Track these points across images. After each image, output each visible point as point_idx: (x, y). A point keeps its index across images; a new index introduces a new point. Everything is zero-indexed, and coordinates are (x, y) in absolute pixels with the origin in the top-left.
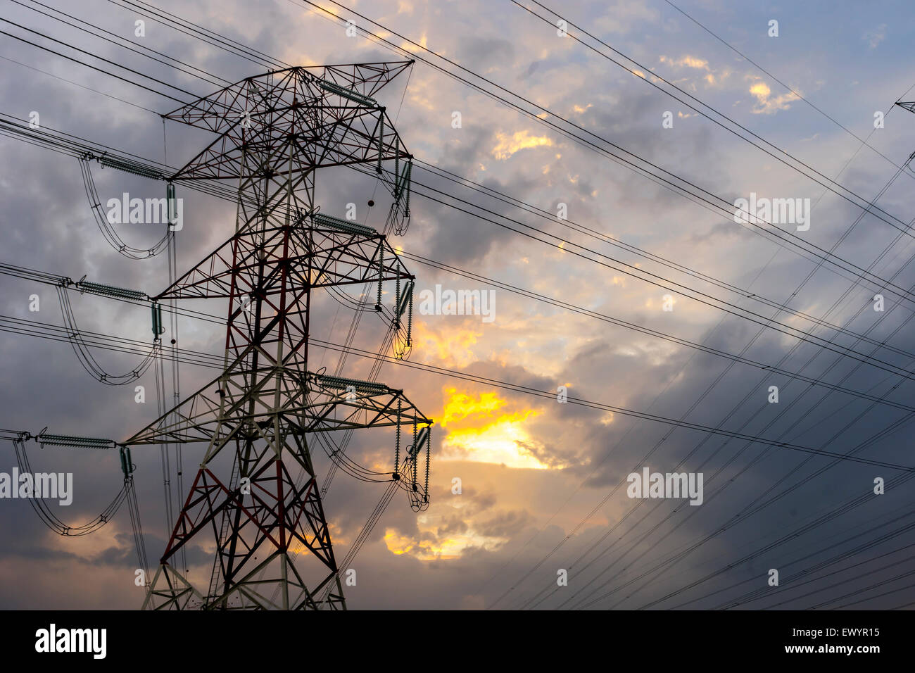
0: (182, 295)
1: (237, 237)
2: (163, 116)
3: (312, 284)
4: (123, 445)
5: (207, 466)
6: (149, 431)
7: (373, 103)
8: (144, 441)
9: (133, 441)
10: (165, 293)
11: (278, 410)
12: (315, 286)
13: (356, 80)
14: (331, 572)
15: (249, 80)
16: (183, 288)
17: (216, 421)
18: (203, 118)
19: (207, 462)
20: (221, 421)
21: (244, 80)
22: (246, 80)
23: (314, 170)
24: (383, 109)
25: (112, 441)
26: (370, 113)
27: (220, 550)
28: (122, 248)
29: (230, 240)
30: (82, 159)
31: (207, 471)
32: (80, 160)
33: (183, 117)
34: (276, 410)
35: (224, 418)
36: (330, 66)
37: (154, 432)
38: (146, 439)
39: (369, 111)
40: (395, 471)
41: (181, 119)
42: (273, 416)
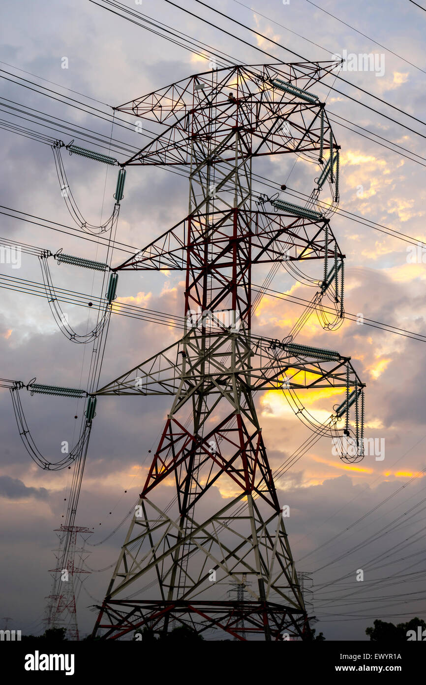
0: (138, 267)
1: (190, 218)
2: (114, 109)
3: (252, 260)
4: (93, 396)
5: (174, 416)
6: (116, 384)
7: (315, 99)
8: (113, 392)
9: (102, 392)
10: (123, 265)
11: (234, 371)
12: (256, 261)
13: (292, 78)
14: (275, 511)
15: (195, 77)
16: (140, 262)
17: (180, 378)
18: (152, 110)
19: (174, 414)
20: (184, 378)
21: (191, 77)
22: (192, 77)
23: (251, 158)
24: (322, 105)
25: (84, 392)
26: (309, 108)
27: (179, 487)
28: (84, 225)
29: (184, 221)
30: (55, 147)
31: (175, 420)
32: (53, 147)
33: (133, 109)
34: (232, 370)
35: (186, 376)
36: (268, 65)
37: (119, 385)
38: (114, 391)
39: (309, 106)
40: (346, 428)
41: (131, 112)
42: (230, 375)
